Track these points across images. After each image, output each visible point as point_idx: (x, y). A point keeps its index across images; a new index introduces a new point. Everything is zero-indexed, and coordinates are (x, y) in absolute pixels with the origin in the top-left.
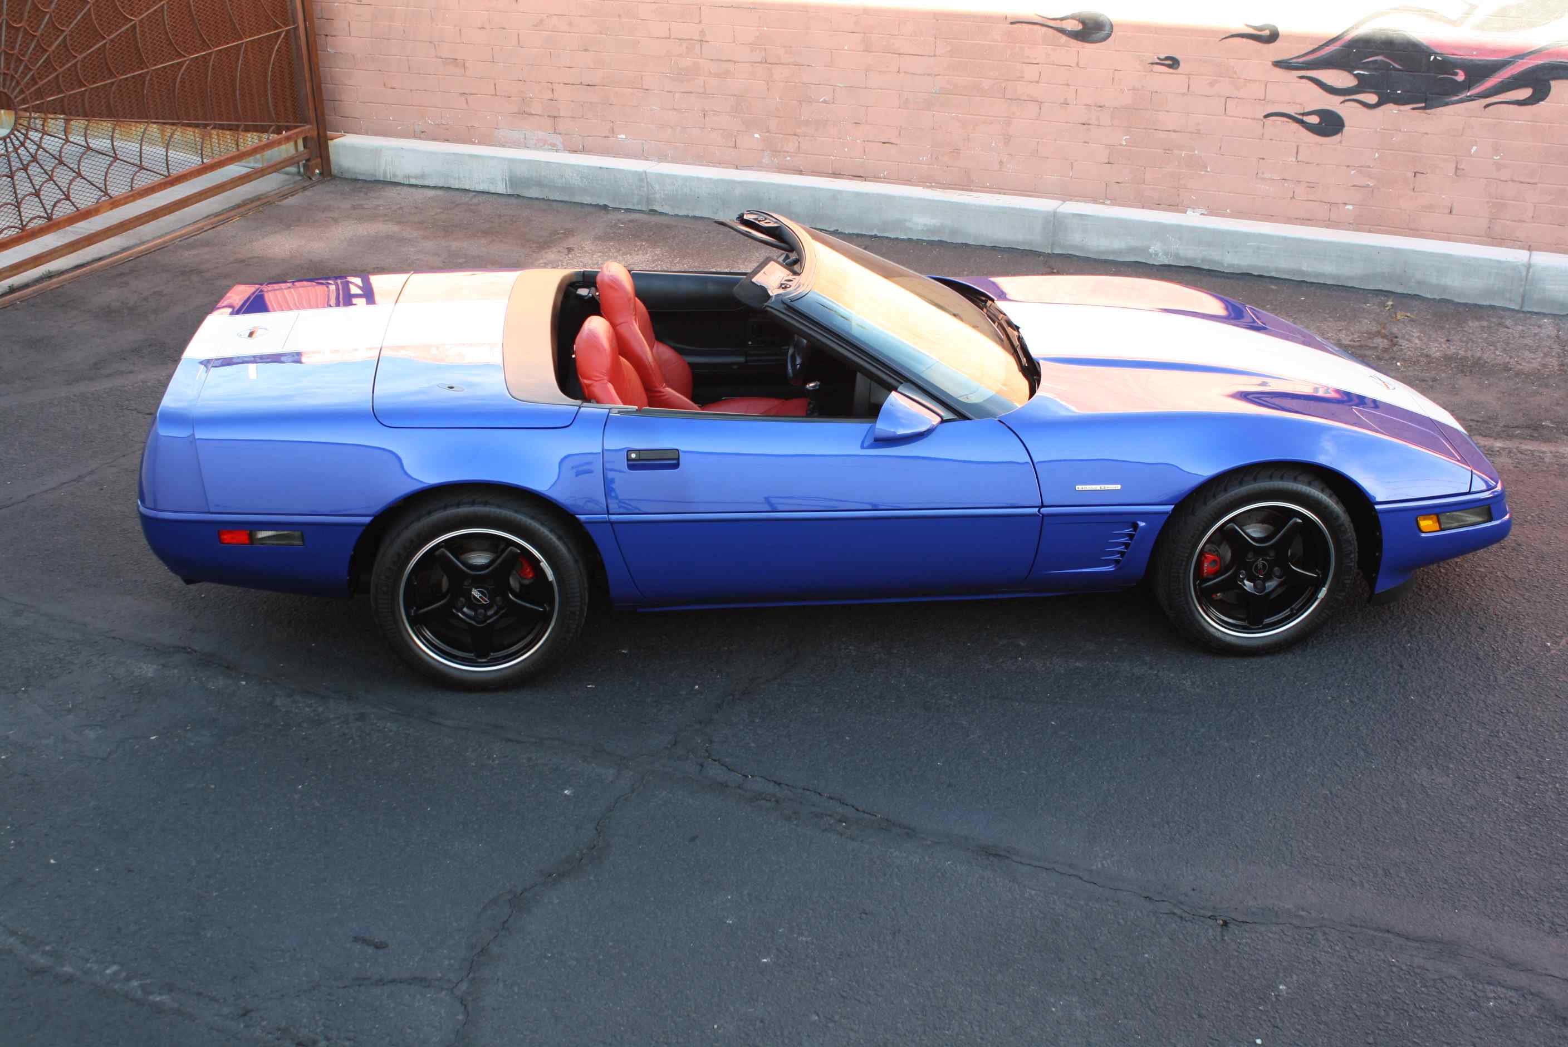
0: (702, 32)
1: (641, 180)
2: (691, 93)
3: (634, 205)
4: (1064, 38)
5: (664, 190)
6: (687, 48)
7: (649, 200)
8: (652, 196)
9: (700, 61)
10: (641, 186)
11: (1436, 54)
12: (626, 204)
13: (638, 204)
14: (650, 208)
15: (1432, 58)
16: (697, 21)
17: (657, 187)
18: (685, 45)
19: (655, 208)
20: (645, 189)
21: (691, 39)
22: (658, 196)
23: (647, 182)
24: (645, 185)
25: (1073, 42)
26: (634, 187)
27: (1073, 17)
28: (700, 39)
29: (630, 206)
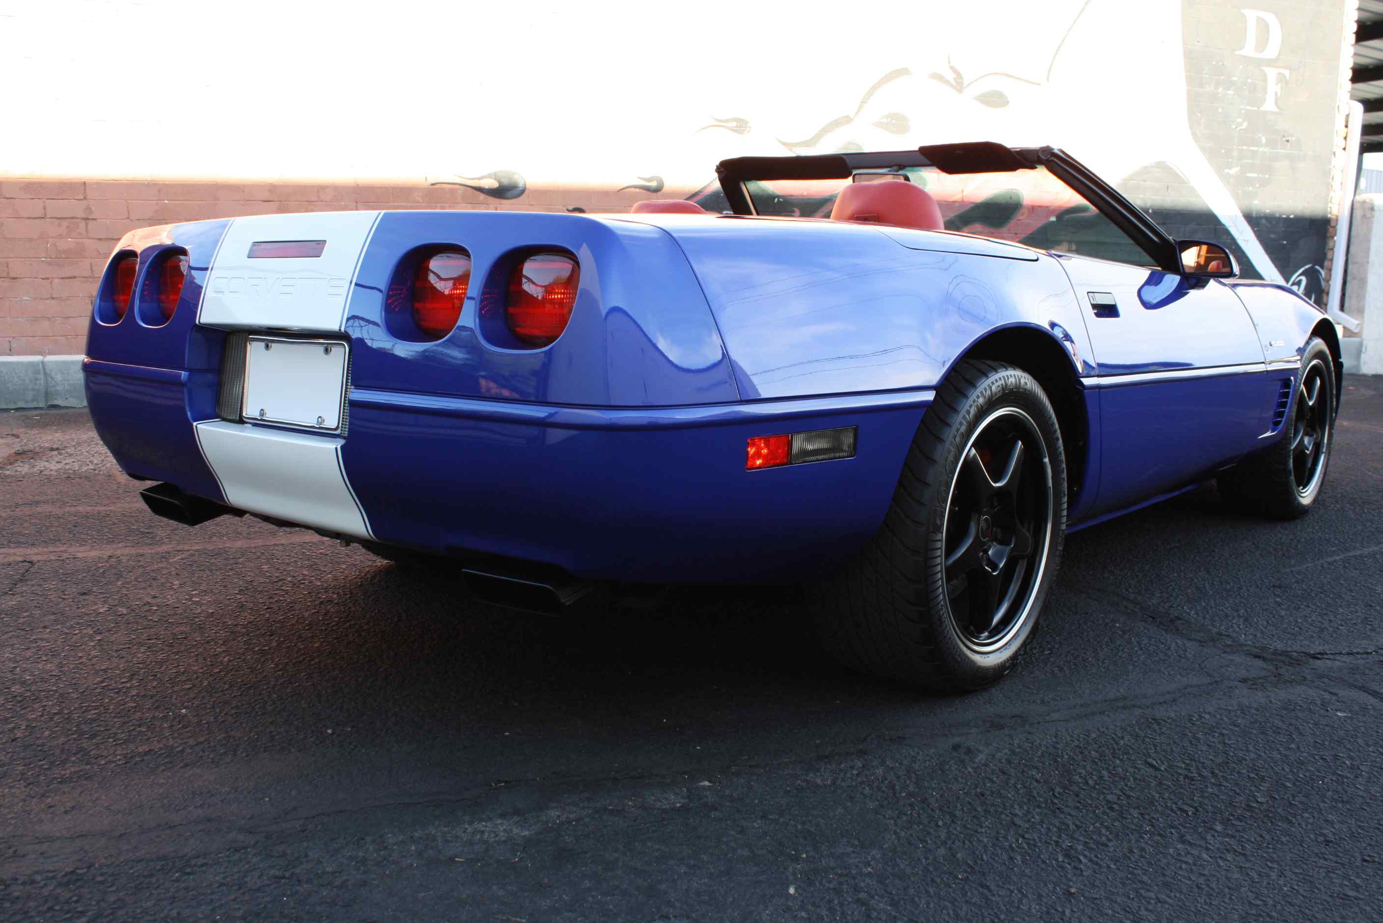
0: (88, 209)
1: (37, 372)
2: (75, 277)
3: (27, 402)
4: (482, 197)
5: (68, 380)
6: (68, 227)
7: (47, 395)
8: (53, 389)
9: (86, 241)
10: (37, 379)
11: (778, 197)
12: (15, 403)
13: (33, 401)
14: (49, 403)
15: (776, 200)
16: (82, 197)
17: (59, 377)
18: (65, 224)
19: (56, 402)
20: (42, 382)
21: (72, 218)
22: (59, 388)
23: (45, 373)
24: (42, 376)
25: (491, 200)
26: (27, 381)
27: (489, 176)
28: (85, 216)
29: (21, 404)
